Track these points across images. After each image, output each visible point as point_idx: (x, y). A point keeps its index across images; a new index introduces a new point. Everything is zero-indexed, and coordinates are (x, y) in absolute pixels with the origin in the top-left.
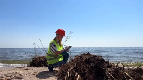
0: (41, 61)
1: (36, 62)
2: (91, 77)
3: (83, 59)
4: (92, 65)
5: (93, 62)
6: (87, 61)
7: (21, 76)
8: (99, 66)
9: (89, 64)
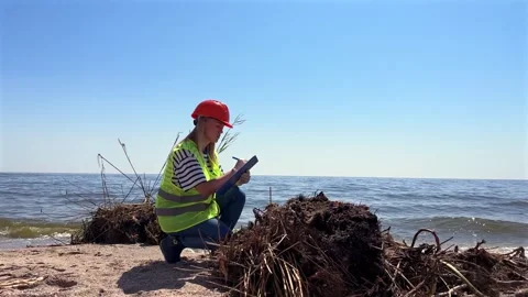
0: (128, 224)
1: (107, 228)
2: (337, 276)
3: (304, 215)
4: (338, 235)
5: (343, 226)
6: (321, 224)
7: (68, 275)
8: (364, 239)
9: (330, 232)
